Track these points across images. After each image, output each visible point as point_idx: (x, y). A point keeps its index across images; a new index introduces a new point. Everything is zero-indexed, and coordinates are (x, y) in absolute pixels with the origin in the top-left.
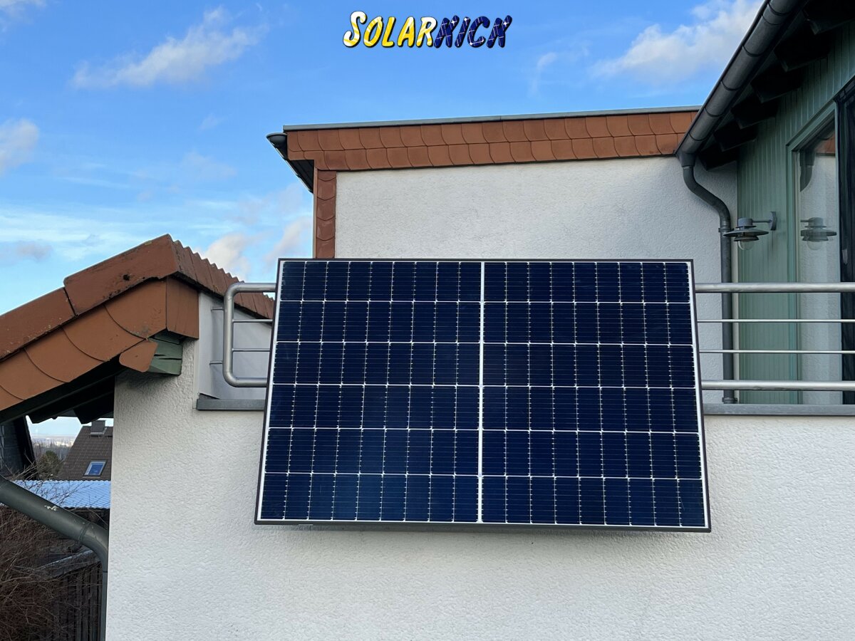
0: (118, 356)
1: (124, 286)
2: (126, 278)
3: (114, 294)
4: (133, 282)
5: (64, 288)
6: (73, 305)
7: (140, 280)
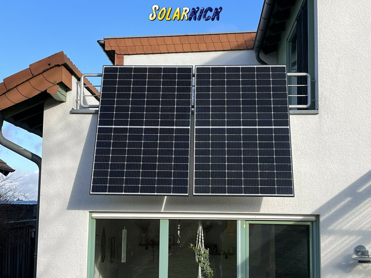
0: (47, 89)
1: (48, 67)
2: (49, 65)
3: (45, 70)
4: (51, 66)
5: (29, 68)
6: (32, 73)
7: (54, 65)
